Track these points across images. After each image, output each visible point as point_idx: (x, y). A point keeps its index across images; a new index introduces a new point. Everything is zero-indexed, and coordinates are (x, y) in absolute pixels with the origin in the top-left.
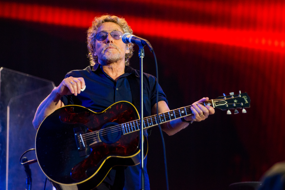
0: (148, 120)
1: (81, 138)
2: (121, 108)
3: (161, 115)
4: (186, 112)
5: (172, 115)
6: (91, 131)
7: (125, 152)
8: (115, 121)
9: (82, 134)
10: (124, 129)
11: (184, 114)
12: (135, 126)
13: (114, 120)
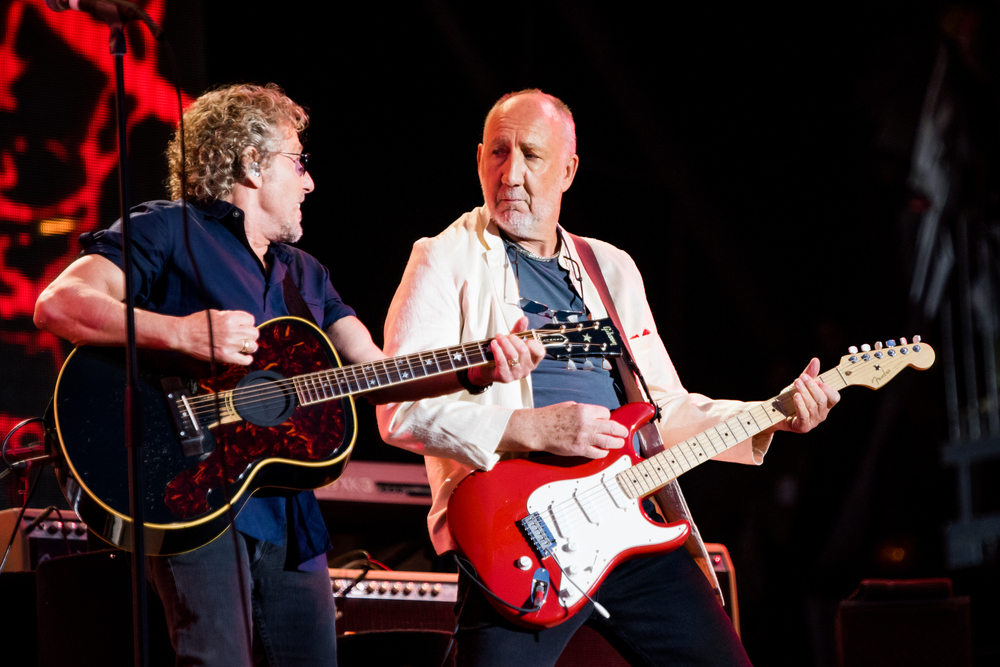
0: (366, 371)
1: (185, 408)
2: (287, 334)
3: (401, 361)
4: (466, 356)
5: (429, 362)
6: (208, 389)
7: (310, 451)
8: (272, 369)
9: (187, 397)
10: (302, 391)
11: (463, 362)
12: (330, 385)
13: (271, 365)
